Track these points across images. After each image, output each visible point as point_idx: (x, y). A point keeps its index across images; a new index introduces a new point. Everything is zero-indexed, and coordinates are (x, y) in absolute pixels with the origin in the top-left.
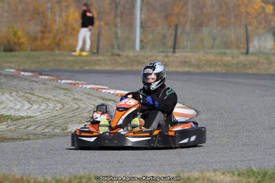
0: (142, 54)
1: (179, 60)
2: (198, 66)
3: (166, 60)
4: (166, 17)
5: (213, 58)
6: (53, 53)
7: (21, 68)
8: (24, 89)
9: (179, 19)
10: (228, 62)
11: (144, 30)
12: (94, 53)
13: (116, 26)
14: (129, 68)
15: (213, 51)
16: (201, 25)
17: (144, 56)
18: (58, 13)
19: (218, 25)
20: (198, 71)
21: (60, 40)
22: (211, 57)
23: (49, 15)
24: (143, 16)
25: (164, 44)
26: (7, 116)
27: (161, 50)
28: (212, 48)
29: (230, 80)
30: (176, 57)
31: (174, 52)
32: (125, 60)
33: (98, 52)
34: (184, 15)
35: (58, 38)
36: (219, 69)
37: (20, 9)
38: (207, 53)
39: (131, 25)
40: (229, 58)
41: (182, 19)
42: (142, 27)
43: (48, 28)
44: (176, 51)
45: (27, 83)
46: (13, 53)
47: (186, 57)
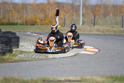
1: (96, 29)
2: (103, 32)
3: (91, 29)
4: (93, 12)
7: (34, 32)
8: (33, 41)
12: (63, 26)
13: (73, 16)
15: (110, 26)
16: (106, 15)
17: (82, 28)
18: (51, 10)
19: (113, 15)
20: (103, 34)
22: (108, 28)
23: (47, 11)
24: (84, 12)
26: (25, 51)
27: (89, 25)
29: (114, 37)
30: (95, 28)
31: (94, 26)
33: (64, 26)
34: (100, 11)
36: (111, 33)
37: (36, 8)
38: (107, 27)
39: (79, 15)
40: (115, 29)
41: (99, 13)
42: (83, 16)
43: (47, 16)
44: (95, 25)
45: (35, 38)
47: (98, 28)
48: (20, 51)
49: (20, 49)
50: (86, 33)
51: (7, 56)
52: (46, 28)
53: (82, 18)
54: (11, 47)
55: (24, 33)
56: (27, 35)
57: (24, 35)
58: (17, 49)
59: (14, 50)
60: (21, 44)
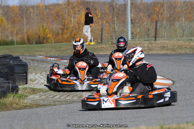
0: (133, 42)
1: (159, 46)
2: (173, 50)
3: (150, 46)
4: (149, 16)
5: (183, 43)
6: (70, 44)
7: (48, 55)
9: (158, 16)
11: (134, 26)
12: (100, 43)
13: (114, 23)
15: (183, 38)
16: (174, 20)
17: (134, 43)
18: (72, 15)
19: (186, 20)
20: (173, 53)
21: (75, 35)
22: (181, 43)
24: (132, 15)
25: (148, 35)
26: (40, 89)
27: (146, 39)
28: (183, 36)
30: (157, 44)
31: (155, 40)
33: (102, 42)
34: (162, 14)
35: (73, 33)
36: (188, 51)
37: (45, 13)
38: (179, 40)
39: (124, 22)
41: (160, 16)
42: (132, 23)
43: (66, 27)
44: (157, 39)
46: (42, 45)
47: (164, 43)
48: (31, 88)
49: (30, 85)
51: (10, 98)
53: (131, 27)
54: (14, 82)
55: (33, 58)
56: (37, 61)
57: (33, 60)
58: (26, 86)
59: (20, 87)
60: (30, 76)
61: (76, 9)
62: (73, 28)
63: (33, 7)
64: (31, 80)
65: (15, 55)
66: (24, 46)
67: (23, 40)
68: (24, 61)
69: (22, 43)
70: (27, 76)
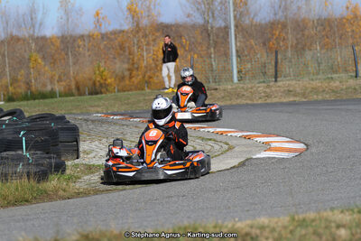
0: (241, 85)
1: (282, 90)
2: (304, 95)
3: (268, 90)
4: (264, 44)
5: (320, 84)
6: (143, 92)
7: (109, 112)
9: (279, 43)
10: (336, 87)
11: (241, 60)
13: (211, 58)
14: (229, 103)
15: (319, 77)
16: (303, 49)
17: (243, 88)
18: (145, 48)
19: (321, 48)
20: (304, 100)
21: (150, 77)
22: (316, 84)
23: (135, 51)
24: (238, 44)
25: (265, 74)
27: (261, 80)
28: (318, 74)
29: (339, 107)
30: (279, 87)
31: (276, 81)
32: (223, 95)
34: (284, 40)
35: (146, 78)
36: (327, 97)
37: (102, 47)
38: (312, 80)
39: (227, 55)
40: (337, 84)
41: (281, 44)
42: (238, 56)
43: (136, 66)
44: (278, 79)
45: (117, 128)
46: (99, 96)
47: (289, 86)
48: (86, 165)
49: (84, 159)
50: (255, 102)
51: (53, 182)
52: (141, 98)
53: (237, 63)
54: (59, 156)
55: (85, 117)
56: (93, 121)
57: (87, 120)
58: (77, 161)
59: (69, 163)
60: (83, 146)
61: (151, 38)
62: (146, 67)
63: (82, 37)
64: (84, 152)
65: (58, 113)
66: (72, 98)
67: (70, 89)
68: (72, 122)
69: (68, 94)
70: (77, 146)
